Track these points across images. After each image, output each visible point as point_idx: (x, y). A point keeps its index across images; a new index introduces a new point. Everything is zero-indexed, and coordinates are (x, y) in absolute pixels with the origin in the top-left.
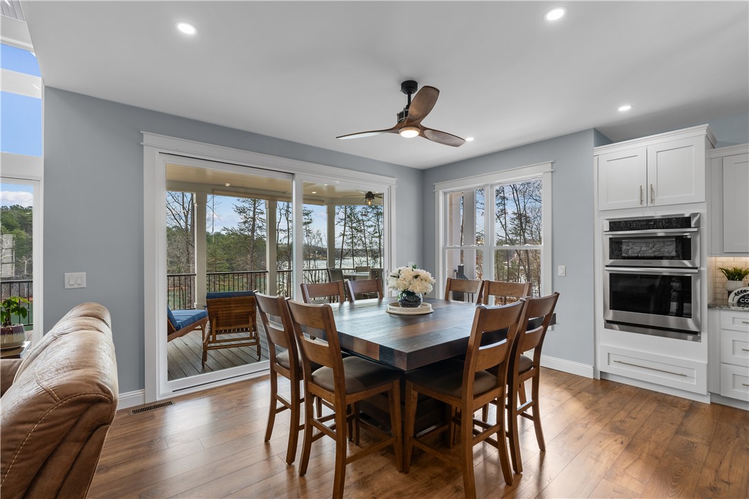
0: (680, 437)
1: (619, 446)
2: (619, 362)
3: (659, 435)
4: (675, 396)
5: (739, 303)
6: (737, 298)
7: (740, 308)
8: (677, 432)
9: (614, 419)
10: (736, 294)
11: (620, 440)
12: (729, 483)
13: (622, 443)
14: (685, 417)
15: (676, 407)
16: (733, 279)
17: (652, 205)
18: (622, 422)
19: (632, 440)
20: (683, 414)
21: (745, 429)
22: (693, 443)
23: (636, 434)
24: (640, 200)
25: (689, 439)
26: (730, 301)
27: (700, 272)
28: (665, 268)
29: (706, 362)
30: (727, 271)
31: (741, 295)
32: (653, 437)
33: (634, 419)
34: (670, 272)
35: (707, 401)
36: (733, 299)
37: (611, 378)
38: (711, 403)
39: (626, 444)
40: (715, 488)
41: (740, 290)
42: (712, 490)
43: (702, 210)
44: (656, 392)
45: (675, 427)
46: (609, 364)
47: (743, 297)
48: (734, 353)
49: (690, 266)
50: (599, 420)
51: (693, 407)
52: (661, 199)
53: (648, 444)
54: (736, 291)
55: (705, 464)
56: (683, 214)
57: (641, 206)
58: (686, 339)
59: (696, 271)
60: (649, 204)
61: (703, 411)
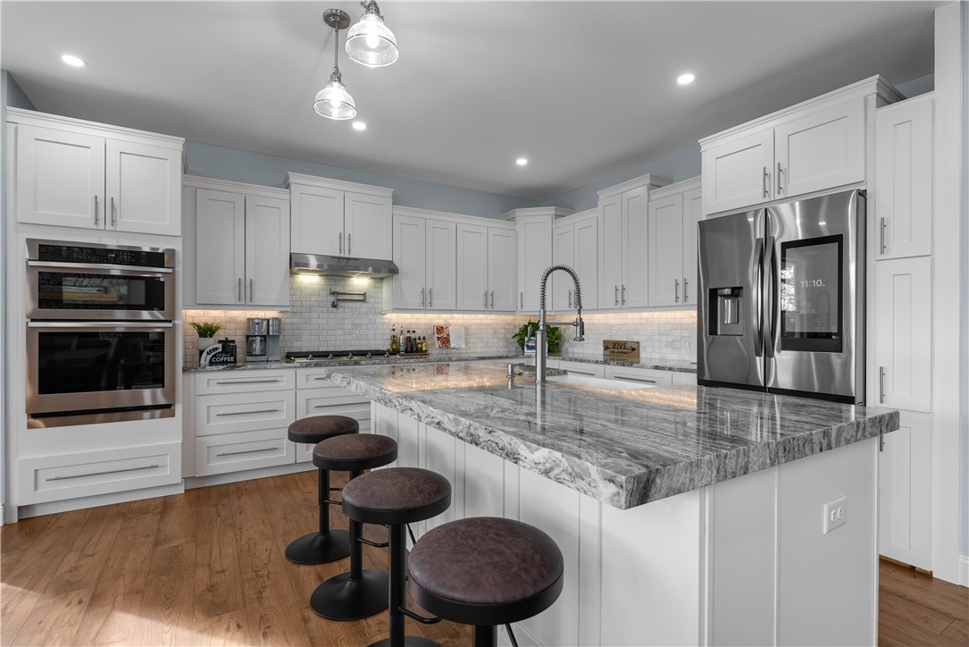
0: (161, 547)
1: (77, 609)
2: (57, 479)
3: (134, 559)
4: (142, 500)
5: (211, 363)
6: (209, 357)
7: (214, 367)
8: (156, 544)
9: (58, 574)
10: (208, 354)
11: (76, 599)
12: (223, 571)
13: (80, 602)
14: (161, 520)
15: (148, 512)
16: (205, 336)
17: (112, 228)
18: (73, 569)
19: (96, 588)
20: (158, 517)
21: (223, 505)
22: (177, 547)
23: (100, 576)
24: (94, 218)
25: (172, 545)
26: (202, 362)
27: (174, 325)
28: (119, 322)
29: (180, 441)
30: (199, 327)
31: (212, 354)
32: (126, 567)
33: (92, 555)
34: (127, 328)
35: (181, 490)
36: (205, 359)
37: (39, 512)
38: (185, 491)
39: (86, 600)
40: (212, 586)
41: (211, 348)
42: (210, 591)
43: (177, 246)
44: (117, 505)
45: (151, 539)
46: (36, 489)
47: (214, 356)
48: (208, 422)
49: (162, 318)
50: (31, 587)
51: (166, 503)
52: (125, 222)
53: (121, 581)
54: (208, 350)
55: (196, 565)
56: (140, 248)
57: (95, 227)
58: (141, 418)
59: (170, 325)
60: (109, 227)
61: (179, 504)
